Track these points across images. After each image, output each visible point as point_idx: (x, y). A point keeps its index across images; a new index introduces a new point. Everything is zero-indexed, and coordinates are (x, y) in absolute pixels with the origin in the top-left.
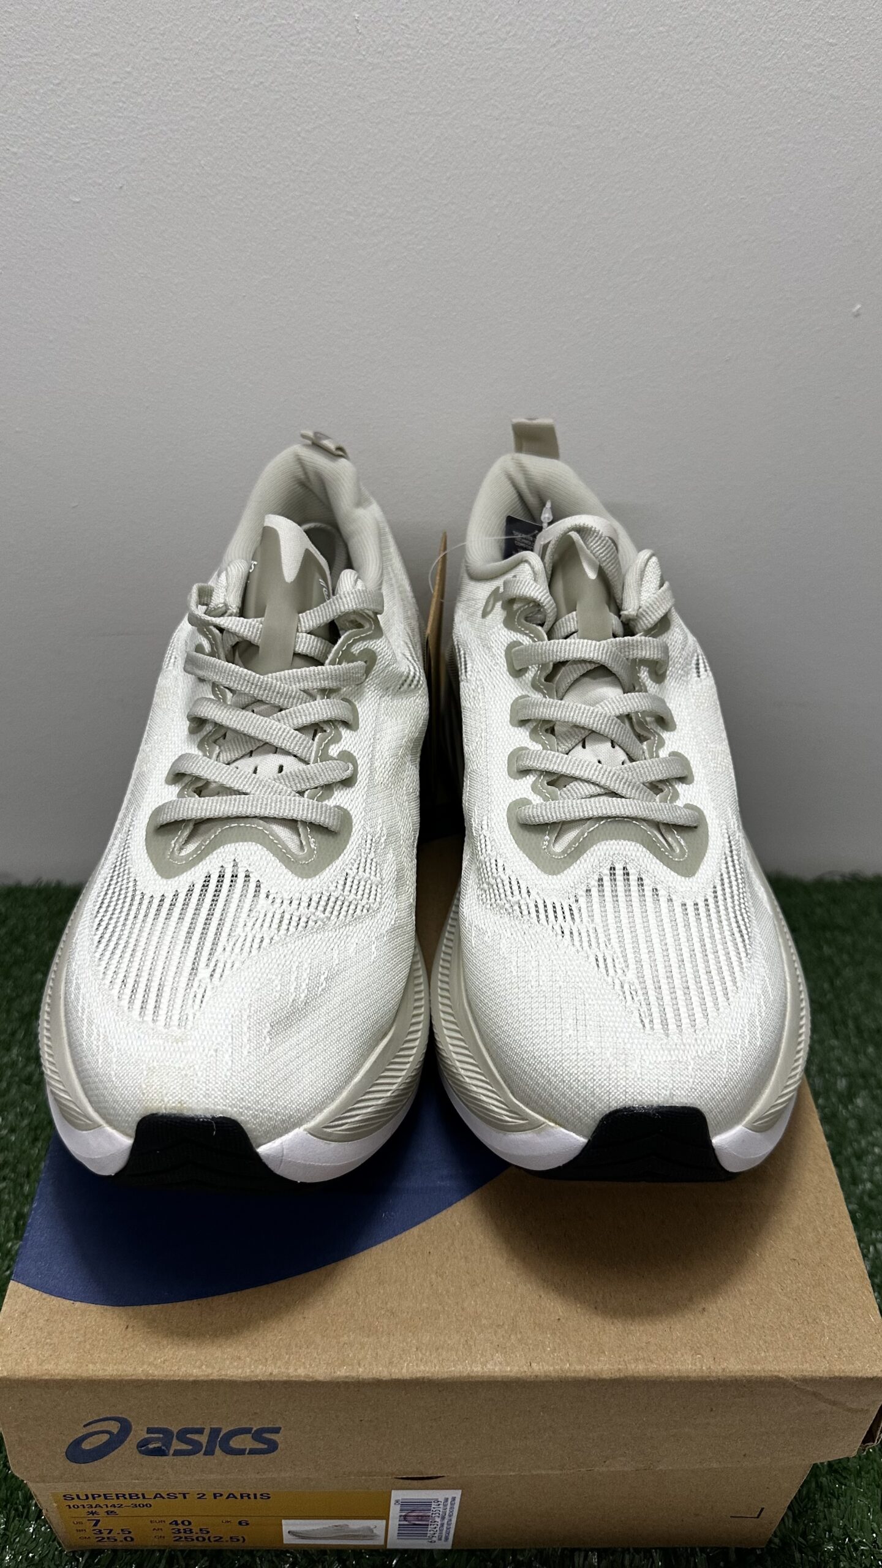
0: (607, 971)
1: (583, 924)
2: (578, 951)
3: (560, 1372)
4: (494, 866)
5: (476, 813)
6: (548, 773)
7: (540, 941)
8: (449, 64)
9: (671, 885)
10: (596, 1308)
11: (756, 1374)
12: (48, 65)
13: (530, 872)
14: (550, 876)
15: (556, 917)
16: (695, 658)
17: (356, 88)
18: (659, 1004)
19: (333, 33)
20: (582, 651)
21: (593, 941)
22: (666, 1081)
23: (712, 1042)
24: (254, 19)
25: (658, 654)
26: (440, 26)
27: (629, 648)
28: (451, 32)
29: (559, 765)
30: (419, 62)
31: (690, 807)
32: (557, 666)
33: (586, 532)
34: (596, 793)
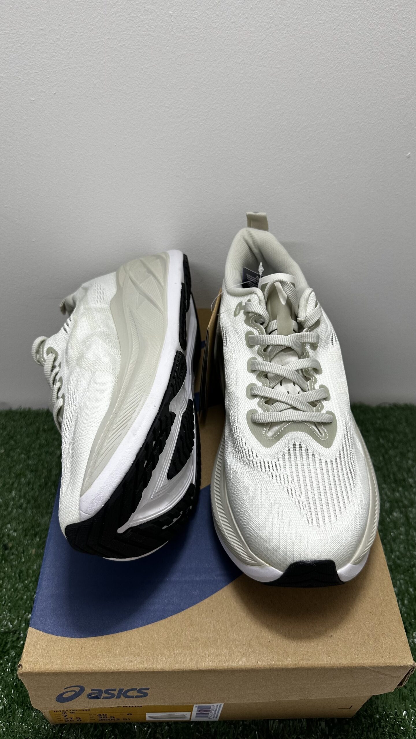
0: (292, 495)
1: (281, 472)
2: (279, 486)
3: (270, 666)
4: (241, 441)
5: (232, 414)
6: (265, 398)
7: (262, 480)
8: (216, 37)
9: (320, 452)
10: (285, 636)
11: (354, 665)
12: (18, 34)
13: (257, 446)
14: (266, 448)
15: (269, 468)
16: (331, 336)
17: (170, 48)
18: (315, 511)
19: (159, 21)
20: (281, 341)
21: (286, 480)
22: (318, 549)
23: (339, 529)
24: (121, 14)
25: (315, 340)
26: (212, 19)
27: (302, 338)
28: (218, 22)
29: (270, 394)
30: (201, 36)
31: (328, 413)
32: (268, 346)
33: (282, 283)
34: (287, 408)
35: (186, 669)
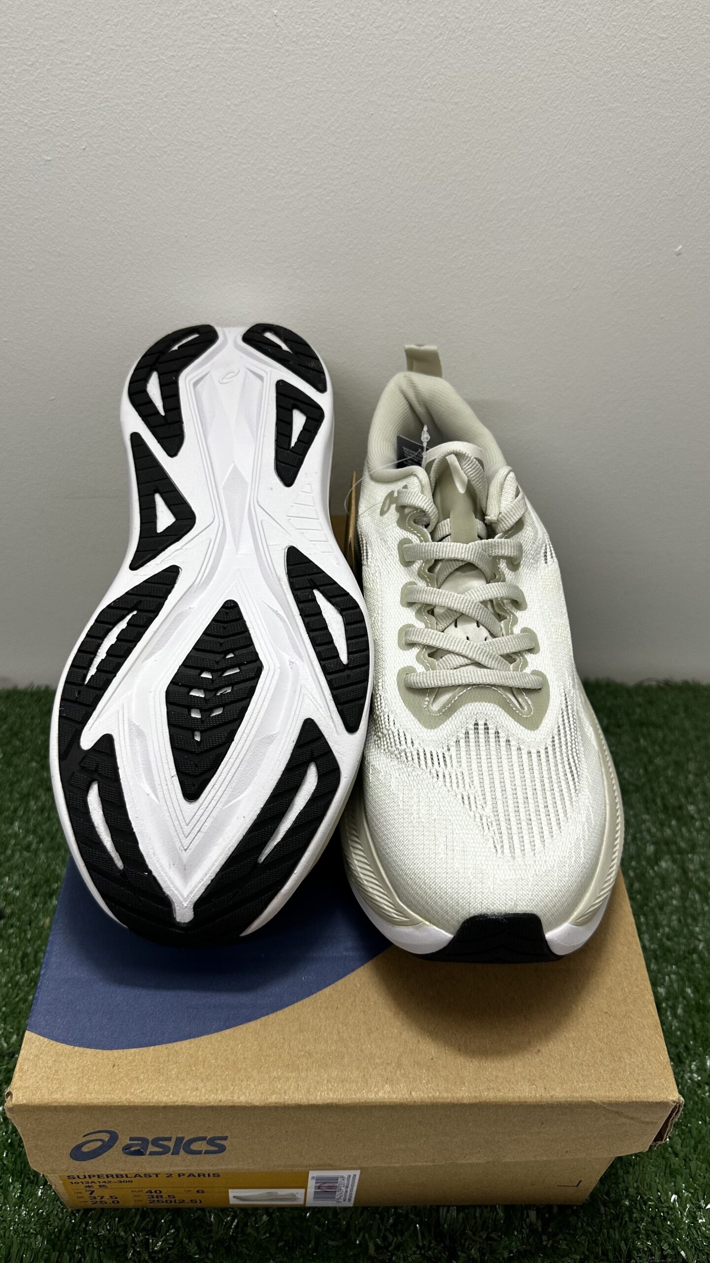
0: (470, 807)
1: (452, 769)
2: (448, 790)
3: (432, 1099)
4: (386, 720)
6: (429, 647)
7: (420, 782)
8: (351, 51)
9: (520, 737)
10: (459, 1050)
11: (575, 1100)
12: (22, 49)
13: (414, 725)
14: (429, 730)
15: (433, 763)
16: (544, 548)
17: (275, 71)
18: (509, 834)
19: (256, 25)
20: (454, 551)
21: (461, 782)
22: (511, 895)
23: (548, 863)
24: (191, 13)
25: (513, 551)
26: (343, 21)
27: (491, 547)
28: (353, 26)
29: (437, 641)
30: (326, 49)
31: (534, 673)
32: (437, 561)
33: (459, 455)
34: (464, 663)
35: (289, 1102)
